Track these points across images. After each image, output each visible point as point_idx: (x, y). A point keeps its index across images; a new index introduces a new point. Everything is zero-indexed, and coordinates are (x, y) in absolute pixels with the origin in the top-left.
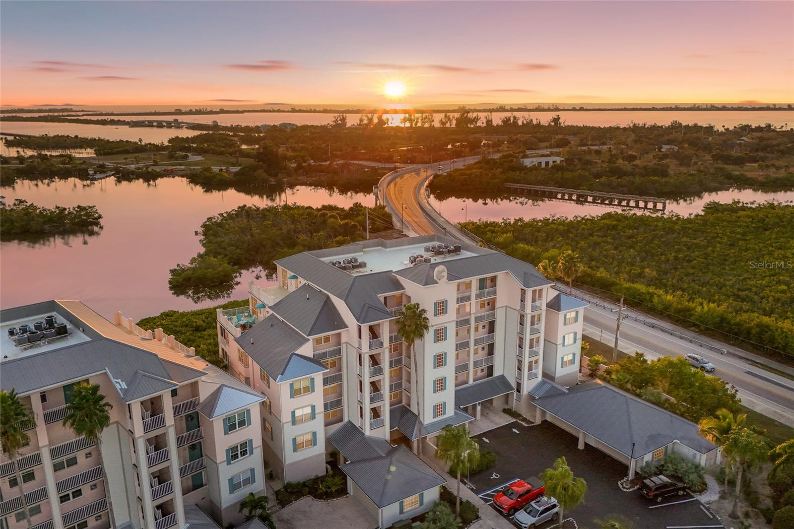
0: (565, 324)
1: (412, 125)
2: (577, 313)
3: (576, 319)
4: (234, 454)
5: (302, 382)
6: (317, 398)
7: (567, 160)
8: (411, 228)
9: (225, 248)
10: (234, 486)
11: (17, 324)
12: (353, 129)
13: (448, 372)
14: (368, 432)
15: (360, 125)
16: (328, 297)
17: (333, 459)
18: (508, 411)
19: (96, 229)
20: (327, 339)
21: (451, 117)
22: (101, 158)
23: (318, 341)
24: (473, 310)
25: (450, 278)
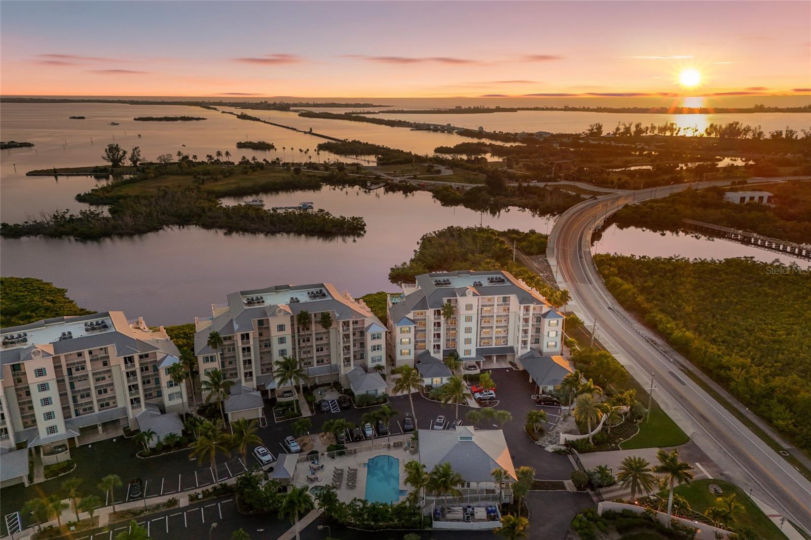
0: (549, 325)
1: (672, 134)
2: (558, 321)
3: (557, 324)
4: (374, 348)
5: (405, 328)
6: (412, 335)
10: (373, 360)
11: (311, 290)
12: (608, 138)
13: (473, 336)
14: (432, 355)
15: (615, 134)
16: (425, 297)
17: (418, 362)
18: (511, 362)
19: (362, 232)
20: (422, 314)
21: (718, 127)
22: (380, 167)
23: (418, 314)
24: (495, 311)
25: (474, 294)
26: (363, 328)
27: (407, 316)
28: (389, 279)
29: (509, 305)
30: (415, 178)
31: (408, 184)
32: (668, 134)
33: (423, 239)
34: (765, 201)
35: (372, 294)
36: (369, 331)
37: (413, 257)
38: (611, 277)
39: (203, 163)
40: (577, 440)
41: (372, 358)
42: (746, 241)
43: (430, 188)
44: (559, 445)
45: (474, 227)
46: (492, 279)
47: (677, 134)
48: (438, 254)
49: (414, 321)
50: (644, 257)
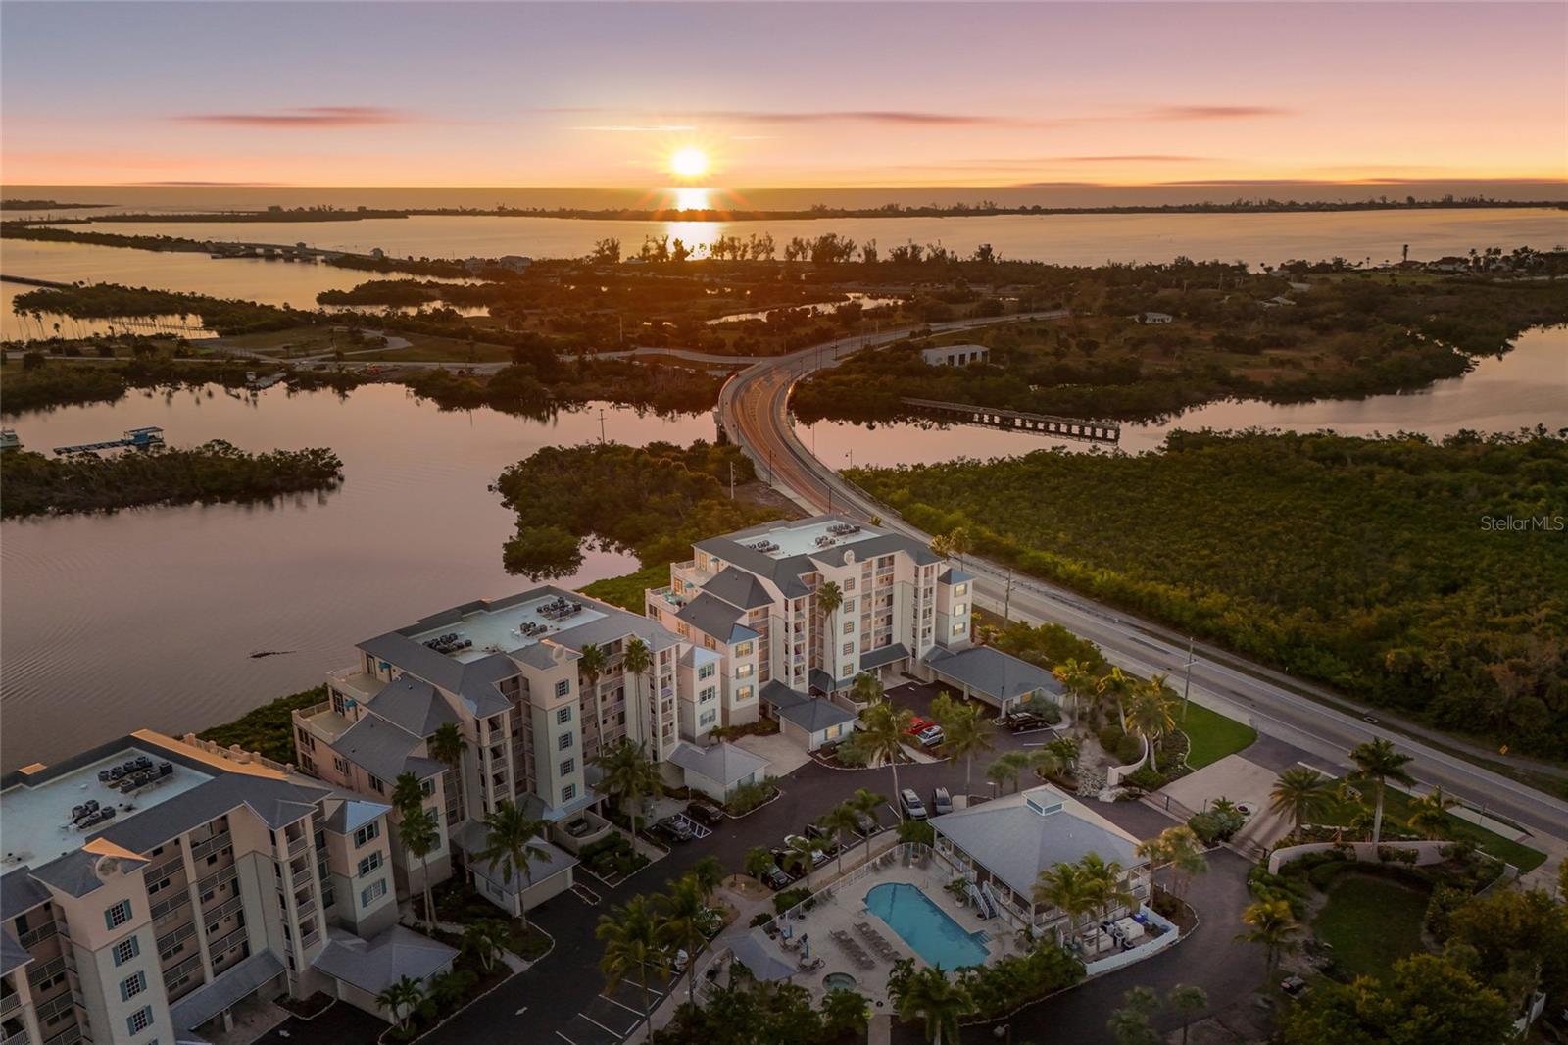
0: (955, 596)
1: (735, 257)
2: (966, 586)
3: (966, 592)
4: (706, 695)
5: (744, 646)
6: (755, 658)
8: (781, 480)
12: (629, 266)
13: (855, 637)
14: (792, 687)
15: (643, 258)
16: (755, 579)
18: (904, 674)
21: (804, 243)
23: (755, 613)
24: (874, 585)
25: (857, 559)
27: (738, 622)
29: (892, 570)
30: (341, 357)
31: (344, 372)
32: (728, 256)
34: (979, 358)
36: (693, 664)
40: (1136, 772)
41: (701, 716)
42: (1006, 425)
44: (1111, 788)
47: (743, 256)
49: (752, 630)
50: (918, 465)
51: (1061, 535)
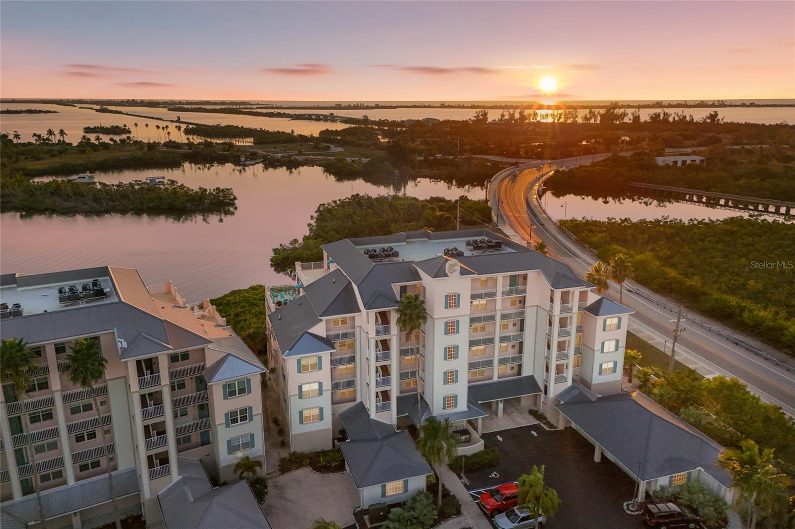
0: (604, 330)
1: (554, 121)
2: (620, 319)
3: (618, 326)
4: (233, 418)
5: (310, 359)
6: (325, 375)
7: (708, 159)
8: (507, 223)
9: (326, 233)
10: (232, 448)
11: (66, 285)
12: (494, 123)
13: (461, 365)
14: (373, 415)
15: (501, 120)
16: (350, 283)
17: (341, 435)
18: (533, 413)
19: (232, 209)
20: (344, 321)
21: (596, 113)
22: (257, 146)
23: (336, 322)
24: (499, 306)
25: (463, 272)
26: (203, 368)
27: (310, 331)
28: (272, 266)
29: (524, 291)
30: (300, 154)
31: (292, 159)
33: (318, 211)
35: (240, 291)
36: (218, 376)
37: (307, 233)
38: (607, 246)
39: (30, 144)
41: (229, 442)
43: (319, 162)
45: (386, 195)
46: (475, 242)
48: (345, 228)
49: (328, 342)
50: (626, 220)
51: (751, 282)
